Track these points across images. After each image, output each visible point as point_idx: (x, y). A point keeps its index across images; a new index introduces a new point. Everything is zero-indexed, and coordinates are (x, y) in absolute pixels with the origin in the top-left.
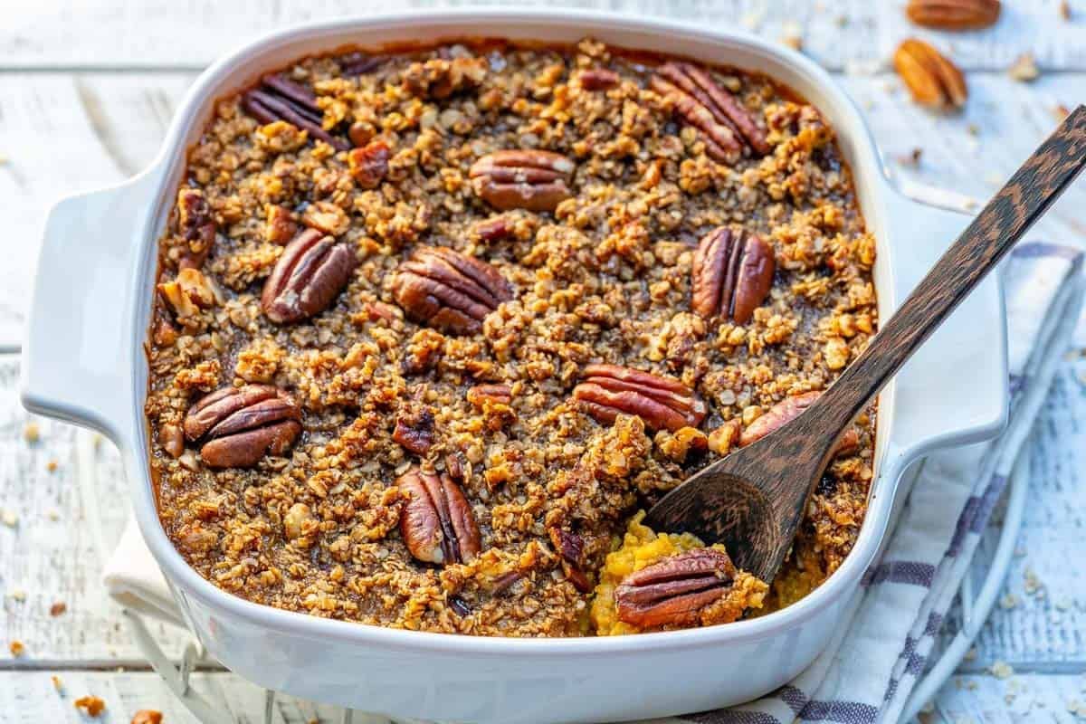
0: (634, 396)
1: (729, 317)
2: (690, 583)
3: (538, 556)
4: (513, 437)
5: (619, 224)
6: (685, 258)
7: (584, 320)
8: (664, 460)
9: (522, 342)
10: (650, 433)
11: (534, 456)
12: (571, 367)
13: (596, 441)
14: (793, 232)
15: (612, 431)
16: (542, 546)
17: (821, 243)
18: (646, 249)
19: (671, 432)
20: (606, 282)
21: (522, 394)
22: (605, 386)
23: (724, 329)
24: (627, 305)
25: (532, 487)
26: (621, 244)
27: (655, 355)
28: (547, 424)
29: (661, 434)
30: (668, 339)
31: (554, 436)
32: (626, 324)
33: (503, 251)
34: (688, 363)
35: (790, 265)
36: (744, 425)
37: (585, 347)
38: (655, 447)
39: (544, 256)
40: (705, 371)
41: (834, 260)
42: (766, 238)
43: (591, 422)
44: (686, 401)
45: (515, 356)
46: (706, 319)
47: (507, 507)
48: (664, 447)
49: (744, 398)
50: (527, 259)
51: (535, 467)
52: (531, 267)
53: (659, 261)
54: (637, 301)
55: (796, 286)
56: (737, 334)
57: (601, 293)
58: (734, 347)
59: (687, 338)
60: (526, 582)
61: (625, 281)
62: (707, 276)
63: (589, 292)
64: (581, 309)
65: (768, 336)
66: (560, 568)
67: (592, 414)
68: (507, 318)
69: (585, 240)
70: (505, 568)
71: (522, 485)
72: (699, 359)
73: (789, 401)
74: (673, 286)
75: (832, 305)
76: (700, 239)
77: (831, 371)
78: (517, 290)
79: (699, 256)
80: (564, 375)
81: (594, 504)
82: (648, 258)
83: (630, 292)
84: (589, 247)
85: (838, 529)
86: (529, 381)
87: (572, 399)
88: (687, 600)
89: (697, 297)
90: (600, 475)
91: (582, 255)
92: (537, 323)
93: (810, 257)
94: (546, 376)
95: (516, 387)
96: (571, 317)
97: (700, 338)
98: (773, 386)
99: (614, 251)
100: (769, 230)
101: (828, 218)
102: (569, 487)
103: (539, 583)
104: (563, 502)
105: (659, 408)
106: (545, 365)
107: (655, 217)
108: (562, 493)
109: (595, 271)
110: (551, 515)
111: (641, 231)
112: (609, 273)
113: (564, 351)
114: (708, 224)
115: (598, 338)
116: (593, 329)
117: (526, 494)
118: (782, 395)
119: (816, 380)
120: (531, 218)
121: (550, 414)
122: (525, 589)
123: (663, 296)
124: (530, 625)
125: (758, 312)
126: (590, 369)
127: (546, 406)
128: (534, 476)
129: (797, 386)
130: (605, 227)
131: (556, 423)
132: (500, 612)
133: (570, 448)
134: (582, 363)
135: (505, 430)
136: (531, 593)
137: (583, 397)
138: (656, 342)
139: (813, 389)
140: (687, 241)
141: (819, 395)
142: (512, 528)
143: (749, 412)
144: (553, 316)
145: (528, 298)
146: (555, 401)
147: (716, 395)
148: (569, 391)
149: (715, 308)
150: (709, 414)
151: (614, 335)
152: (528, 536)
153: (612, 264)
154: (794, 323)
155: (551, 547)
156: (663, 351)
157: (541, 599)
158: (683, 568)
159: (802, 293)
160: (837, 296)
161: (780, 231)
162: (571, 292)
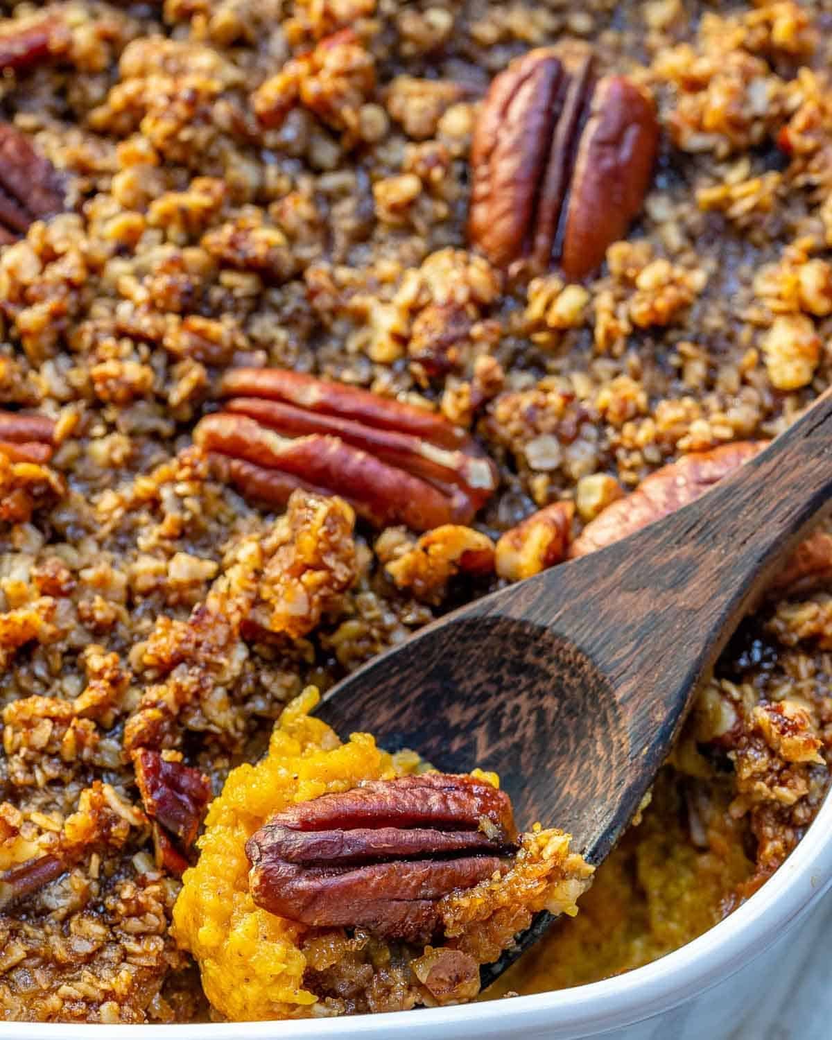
0: (334, 447)
1: (553, 262)
2: (425, 835)
3: (104, 821)
4: (56, 537)
5: (309, 39)
6: (456, 120)
7: (224, 264)
8: (397, 595)
9: (83, 313)
10: (366, 531)
11: (102, 585)
12: (191, 375)
13: (245, 550)
14: (702, 67)
15: (281, 528)
16: (111, 794)
17: (763, 93)
18: (370, 97)
19: (416, 531)
20: (275, 175)
21: (78, 434)
22: (266, 421)
23: (540, 290)
24: (322, 230)
25: (96, 658)
26: (311, 88)
27: (382, 347)
28: (134, 506)
29: (391, 538)
30: (414, 311)
31: (149, 535)
32: (318, 274)
33: (45, 93)
34: (457, 370)
35: (692, 141)
36: (582, 519)
37: (224, 328)
38: (377, 565)
39: (136, 112)
40: (493, 389)
41: (794, 135)
42: (638, 76)
43: (235, 503)
44: (447, 458)
45: (65, 346)
46: (500, 265)
47: (39, 704)
48: (395, 569)
49: (581, 455)
50: (99, 116)
51: (102, 609)
52: (112, 133)
53: (396, 127)
54: (345, 217)
55: (706, 193)
56: (570, 301)
57: (263, 199)
58: (561, 333)
59: (456, 312)
60: (76, 881)
61: (315, 170)
62: (505, 167)
63: (236, 197)
64: (218, 238)
65: (638, 308)
66: (150, 846)
67: (236, 485)
68: (49, 257)
69: (231, 74)
70: (32, 848)
71: (75, 652)
72: (483, 362)
73: (682, 464)
74: (428, 187)
75: (786, 236)
76: (492, 74)
77: (779, 394)
78: (73, 188)
79: (489, 115)
80: (178, 393)
81: (236, 697)
82: (372, 119)
83: (330, 198)
84: (240, 91)
85: (786, 770)
86: (97, 405)
87: (192, 452)
88: (418, 869)
89: (481, 214)
90: (250, 633)
91: (222, 111)
92: (119, 269)
93: (737, 125)
94: (135, 395)
95: (61, 421)
96: (194, 256)
97: (486, 310)
98: (644, 432)
99: (294, 101)
100: (647, 57)
101: (782, 32)
102: (180, 659)
103: (107, 883)
104: (163, 693)
105: (389, 477)
106: (134, 371)
107: (390, 23)
108: (163, 671)
109: (251, 146)
110: (137, 723)
111: (359, 57)
112: (283, 151)
113: (177, 338)
114: (511, 41)
115: (257, 304)
116: (243, 284)
117: (81, 671)
118: (667, 449)
119: (742, 413)
120: (110, 20)
121: (142, 485)
122: (75, 898)
123: (405, 209)
124: (85, 983)
125: (617, 253)
126: (239, 378)
127: (133, 465)
128: (101, 631)
129: (700, 430)
130: (278, 42)
131: (154, 505)
132: (18, 951)
133: (183, 567)
134: (218, 362)
135: (37, 520)
136: (88, 906)
137: (216, 446)
138: (386, 320)
139: (742, 436)
140: (461, 78)
141: (750, 453)
142: (49, 752)
143: (593, 487)
144: (155, 253)
145: (100, 207)
146: (155, 454)
147: (517, 443)
148: (185, 428)
149: (521, 244)
150: (502, 488)
151: (292, 298)
152: (87, 772)
153: (291, 131)
154: (698, 279)
155: (133, 795)
156: (402, 340)
157: (110, 919)
158: (409, 802)
159: (719, 208)
160: (795, 216)
161: (672, 61)
162: (196, 197)
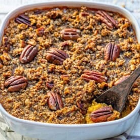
0: (93, 76)
1: (112, 60)
2: (105, 113)
3: (75, 108)
4: (69, 85)
5: (89, 43)
6: (103, 49)
7: (83, 61)
8: (99, 89)
9: (71, 66)
10: (96, 83)
11: (74, 89)
12: (81, 71)
13: (86, 85)
14: (124, 43)
15: (89, 83)
16: (75, 106)
17: (129, 46)
18: (95, 47)
19: (101, 83)
20: (87, 54)
21: (71, 76)
22: (87, 74)
23: (110, 63)
24: (91, 59)
25: (73, 95)
26: (90, 46)
27: (97, 68)
28: (76, 82)
29: (99, 84)
30: (100, 65)
31: (77, 84)
32: (91, 62)
33: (67, 48)
34: (104, 70)
35: (123, 50)
36: (115, 82)
37: (83, 67)
38: (97, 86)
39: (75, 49)
40: (107, 71)
41: (132, 49)
42: (118, 45)
43: (85, 82)
44: (103, 77)
45: (69, 69)
46: (107, 61)
47: (69, 99)
48: (99, 86)
49: (115, 76)
50: (72, 50)
51: (74, 91)
52: (72, 51)
53: (97, 50)
54: (93, 58)
55: (125, 54)
56: (113, 64)
57: (86, 56)
58: (112, 66)
59: (103, 65)
60: (72, 113)
61: (90, 54)
62: (107, 52)
63: (84, 56)
64: (82, 59)
65: (119, 64)
66: (79, 110)
67: (85, 80)
68: (68, 61)
69: (83, 46)
70: (68, 110)
71: (71, 94)
72: (106, 69)
73: (124, 77)
74: (100, 54)
75: (132, 58)
76: (105, 45)
77: (132, 71)
78: (70, 56)
79: (105, 48)
80: (79, 72)
81: (86, 98)
82: (95, 49)
83: (92, 56)
84: (84, 47)
86: (72, 74)
87: (81, 77)
88: (104, 116)
89: (105, 57)
90: (87, 92)
91: (82, 49)
92: (74, 62)
93: (127, 48)
94: (76, 73)
95: (70, 75)
96: (80, 61)
97: (106, 65)
98: (120, 74)
99: (88, 48)
100: (119, 43)
101: (131, 41)
102: (81, 94)
103: (75, 113)
104: (79, 97)
105: (98, 79)
106: (76, 70)
107: (96, 41)
108: (79, 96)
109: (85, 52)
110: (77, 100)
111: (94, 44)
112: (88, 52)
113: (79, 68)
114: (107, 42)
115: (86, 65)
116: (85, 63)
117: (72, 96)
118: (122, 76)
119: (129, 72)
120: (72, 42)
121: (77, 80)
122: (72, 115)
123: (98, 56)
124: (73, 122)
125: (117, 59)
126: (84, 71)
127: (76, 79)
128: (74, 92)
129: (125, 74)
130: (87, 43)
131: (78, 82)
132: (68, 119)
133: (81, 87)
134: (83, 70)
135: (68, 83)
136: (74, 115)
137: (83, 77)
138: (97, 66)
139: (128, 74)
140: (103, 46)
141: (129, 75)
142: (70, 103)
143: (116, 79)
144: (77, 61)
145: (72, 57)
146: (77, 78)
147: (109, 76)
148: (80, 76)
149: (109, 59)
150: (108, 80)
151: (89, 64)
152: (73, 104)
153: (88, 50)
154: (124, 61)
155: (77, 106)
156: (99, 67)
157: (76, 117)
158: (103, 110)
159: (126, 56)
160: (133, 56)
161: (121, 43)
162: (80, 56)
